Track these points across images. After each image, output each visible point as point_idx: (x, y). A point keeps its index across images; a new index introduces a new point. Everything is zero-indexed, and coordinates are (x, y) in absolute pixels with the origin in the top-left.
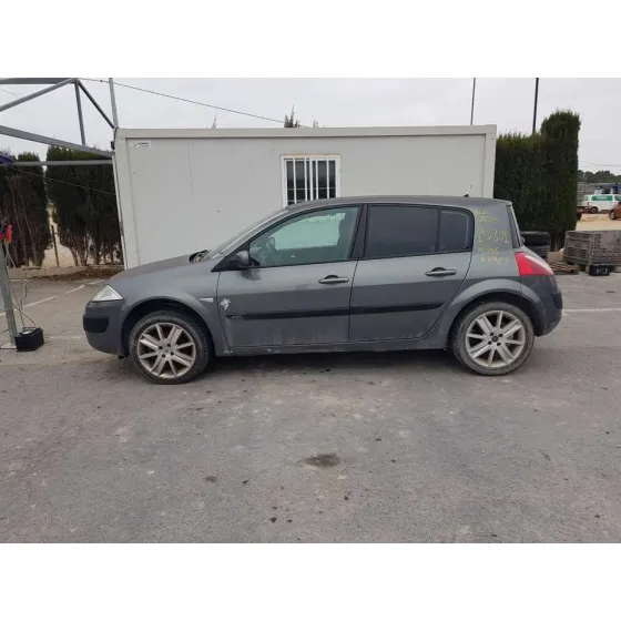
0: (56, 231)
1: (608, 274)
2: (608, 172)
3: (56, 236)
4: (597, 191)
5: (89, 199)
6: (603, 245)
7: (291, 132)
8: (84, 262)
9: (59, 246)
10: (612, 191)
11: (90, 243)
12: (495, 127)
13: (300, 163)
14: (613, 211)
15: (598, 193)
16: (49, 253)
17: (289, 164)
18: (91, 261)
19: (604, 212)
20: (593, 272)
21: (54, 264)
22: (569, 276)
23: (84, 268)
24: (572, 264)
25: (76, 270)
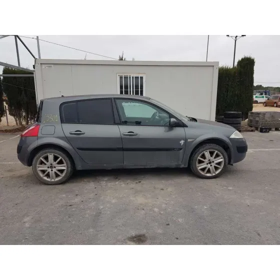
0: (7, 108)
1: (268, 132)
2: (261, 86)
3: (7, 111)
4: (257, 94)
5: (23, 92)
6: (266, 119)
7: (122, 63)
8: (21, 123)
9: (9, 116)
10: (264, 94)
11: (24, 114)
12: (218, 63)
13: (126, 78)
14: (265, 102)
16: (4, 119)
17: (121, 78)
18: (24, 123)
19: (260, 103)
20: (261, 131)
21: (6, 124)
22: (251, 133)
23: (21, 126)
24: (251, 127)
25: (17, 127)
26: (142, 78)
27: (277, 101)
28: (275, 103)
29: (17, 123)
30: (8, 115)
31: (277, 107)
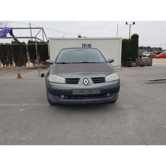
2: (150, 47)
3: (29, 60)
6: (143, 61)
10: (150, 51)
12: (122, 38)
13: (85, 44)
14: (149, 56)
15: (146, 52)
17: (83, 45)
19: (147, 56)
21: (28, 66)
23: (35, 67)
25: (33, 67)
26: (91, 44)
27: (155, 55)
28: (154, 56)
29: (33, 65)
30: (29, 62)
31: (155, 58)
